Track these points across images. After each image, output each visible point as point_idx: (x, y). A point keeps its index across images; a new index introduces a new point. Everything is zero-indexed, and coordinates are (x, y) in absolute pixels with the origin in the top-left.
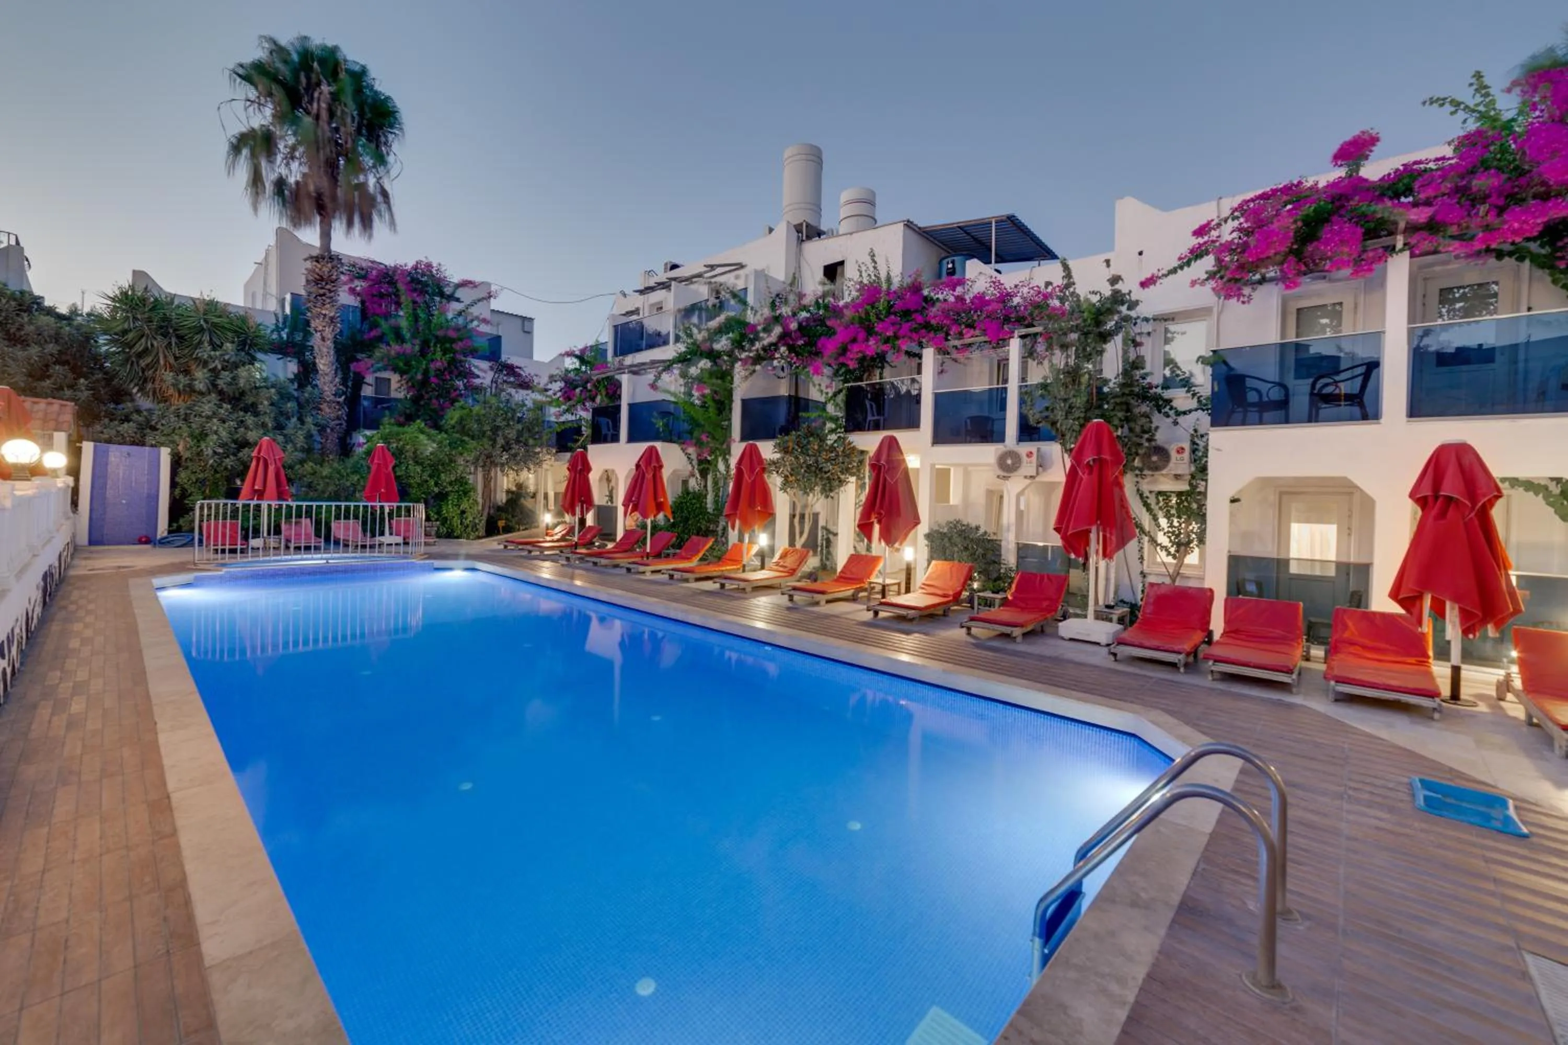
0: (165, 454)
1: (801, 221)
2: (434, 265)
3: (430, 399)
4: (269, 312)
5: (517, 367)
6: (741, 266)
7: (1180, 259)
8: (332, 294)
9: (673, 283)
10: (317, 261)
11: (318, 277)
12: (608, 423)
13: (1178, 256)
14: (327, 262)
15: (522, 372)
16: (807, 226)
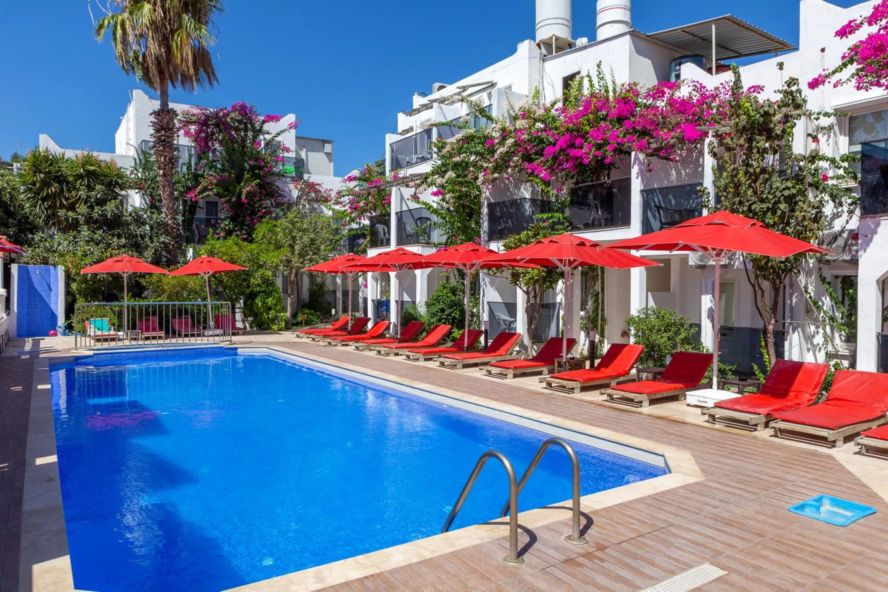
0: (61, 270)
1: (551, 35)
2: (249, 106)
3: (244, 217)
4: (129, 156)
5: (317, 185)
6: (492, 85)
7: (843, 57)
8: (169, 140)
9: (434, 104)
10: (159, 115)
11: (159, 127)
12: (384, 229)
13: (841, 55)
14: (166, 115)
15: (320, 188)
16: (556, 40)
